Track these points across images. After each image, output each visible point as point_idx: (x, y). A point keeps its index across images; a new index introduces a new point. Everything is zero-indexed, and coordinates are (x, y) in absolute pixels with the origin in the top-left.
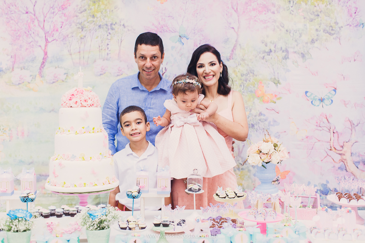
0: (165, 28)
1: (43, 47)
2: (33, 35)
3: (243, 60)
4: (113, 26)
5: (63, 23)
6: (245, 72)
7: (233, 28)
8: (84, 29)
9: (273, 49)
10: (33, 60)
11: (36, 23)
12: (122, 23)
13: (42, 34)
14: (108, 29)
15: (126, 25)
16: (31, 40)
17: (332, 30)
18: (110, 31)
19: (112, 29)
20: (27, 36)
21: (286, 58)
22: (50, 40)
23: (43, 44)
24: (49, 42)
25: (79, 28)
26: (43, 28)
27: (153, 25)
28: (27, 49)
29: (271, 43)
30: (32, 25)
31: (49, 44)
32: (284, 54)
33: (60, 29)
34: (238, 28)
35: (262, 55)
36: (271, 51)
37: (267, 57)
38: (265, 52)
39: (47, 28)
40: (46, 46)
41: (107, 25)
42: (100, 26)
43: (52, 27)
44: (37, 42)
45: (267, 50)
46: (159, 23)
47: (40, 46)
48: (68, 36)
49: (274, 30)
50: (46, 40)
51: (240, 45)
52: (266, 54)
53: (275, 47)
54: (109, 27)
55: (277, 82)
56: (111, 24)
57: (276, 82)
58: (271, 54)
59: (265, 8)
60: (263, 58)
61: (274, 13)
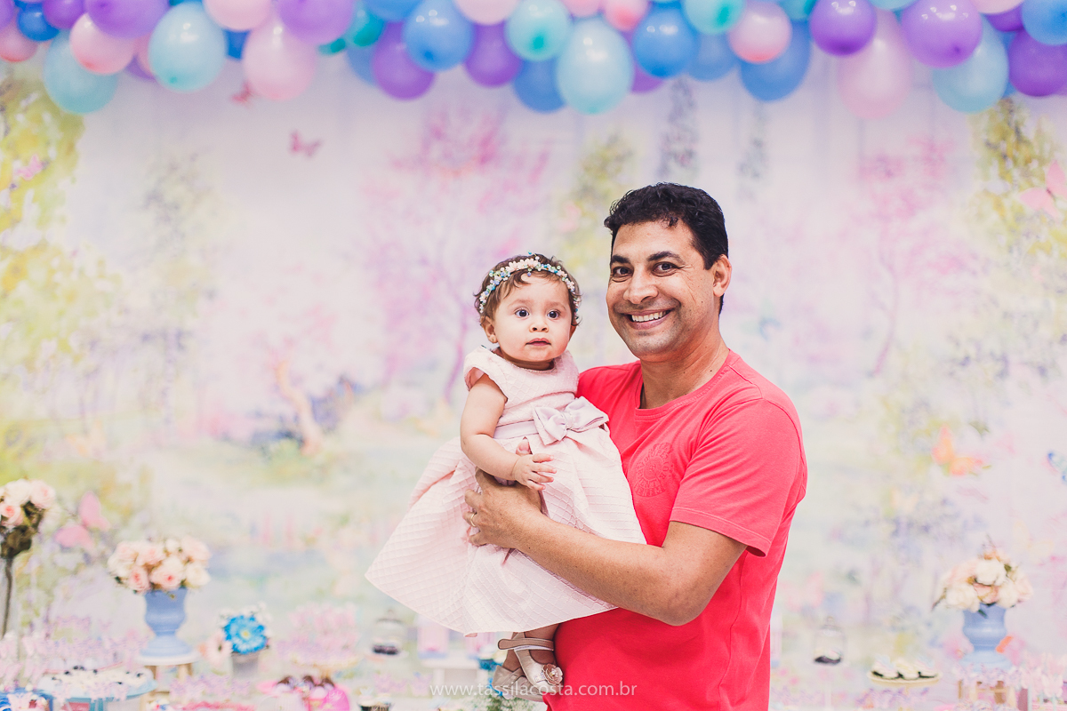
1: (456, 340)
6: (910, 405)
9: (972, 352)
10: (432, 367)
11: (442, 285)
16: (429, 323)
21: (1003, 374)
26: (458, 298)
29: (969, 340)
30: (432, 291)
32: (999, 367)
34: (895, 307)
35: (948, 368)
37: (960, 373)
38: (954, 360)
40: (462, 337)
44: (442, 327)
45: (960, 355)
47: (448, 337)
49: (976, 312)
50: (464, 324)
51: (898, 344)
52: (957, 366)
53: (977, 350)
55: (981, 429)
58: (969, 365)
59: (956, 263)
60: (951, 374)
61: (974, 273)
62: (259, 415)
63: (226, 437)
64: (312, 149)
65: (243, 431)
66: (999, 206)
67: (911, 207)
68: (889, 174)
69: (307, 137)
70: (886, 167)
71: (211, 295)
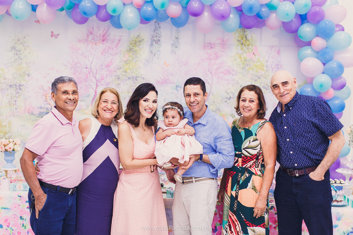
0: (168, 81)
1: (95, 88)
2: (89, 81)
3: (214, 102)
4: (137, 78)
5: (107, 75)
6: (215, 110)
7: (208, 83)
8: (120, 79)
9: (232, 96)
10: (88, 96)
11: (91, 74)
12: (142, 77)
13: (94, 81)
14: (134, 80)
15: (145, 78)
16: (87, 84)
17: (268, 87)
18: (135, 81)
19: (136, 80)
20: (86, 82)
22: (99, 84)
23: (94, 87)
24: (98, 86)
25: (116, 78)
26: (95, 78)
27: (161, 78)
28: (85, 89)
29: (231, 92)
30: (89, 76)
31: (98, 87)
33: (105, 79)
34: (212, 83)
35: (225, 100)
36: (230, 98)
37: (228, 101)
38: (227, 98)
39: (98, 77)
40: (96, 88)
41: (133, 77)
42: (129, 78)
43: (101, 77)
44: (91, 85)
45: (228, 97)
46: (165, 78)
47: (93, 88)
48: (109, 83)
49: (233, 85)
50: (97, 85)
51: (212, 93)
52: (228, 99)
53: (233, 95)
54: (135, 79)
56: (136, 77)
57: (233, 116)
58: (231, 99)
59: (228, 72)
60: (226, 101)
61: (233, 75)
62: (41, 108)
63: (32, 114)
64: (57, 36)
65: (37, 112)
66: (240, 57)
67: (217, 57)
68: (212, 48)
69: (55, 33)
70: (211, 46)
71: (29, 75)
